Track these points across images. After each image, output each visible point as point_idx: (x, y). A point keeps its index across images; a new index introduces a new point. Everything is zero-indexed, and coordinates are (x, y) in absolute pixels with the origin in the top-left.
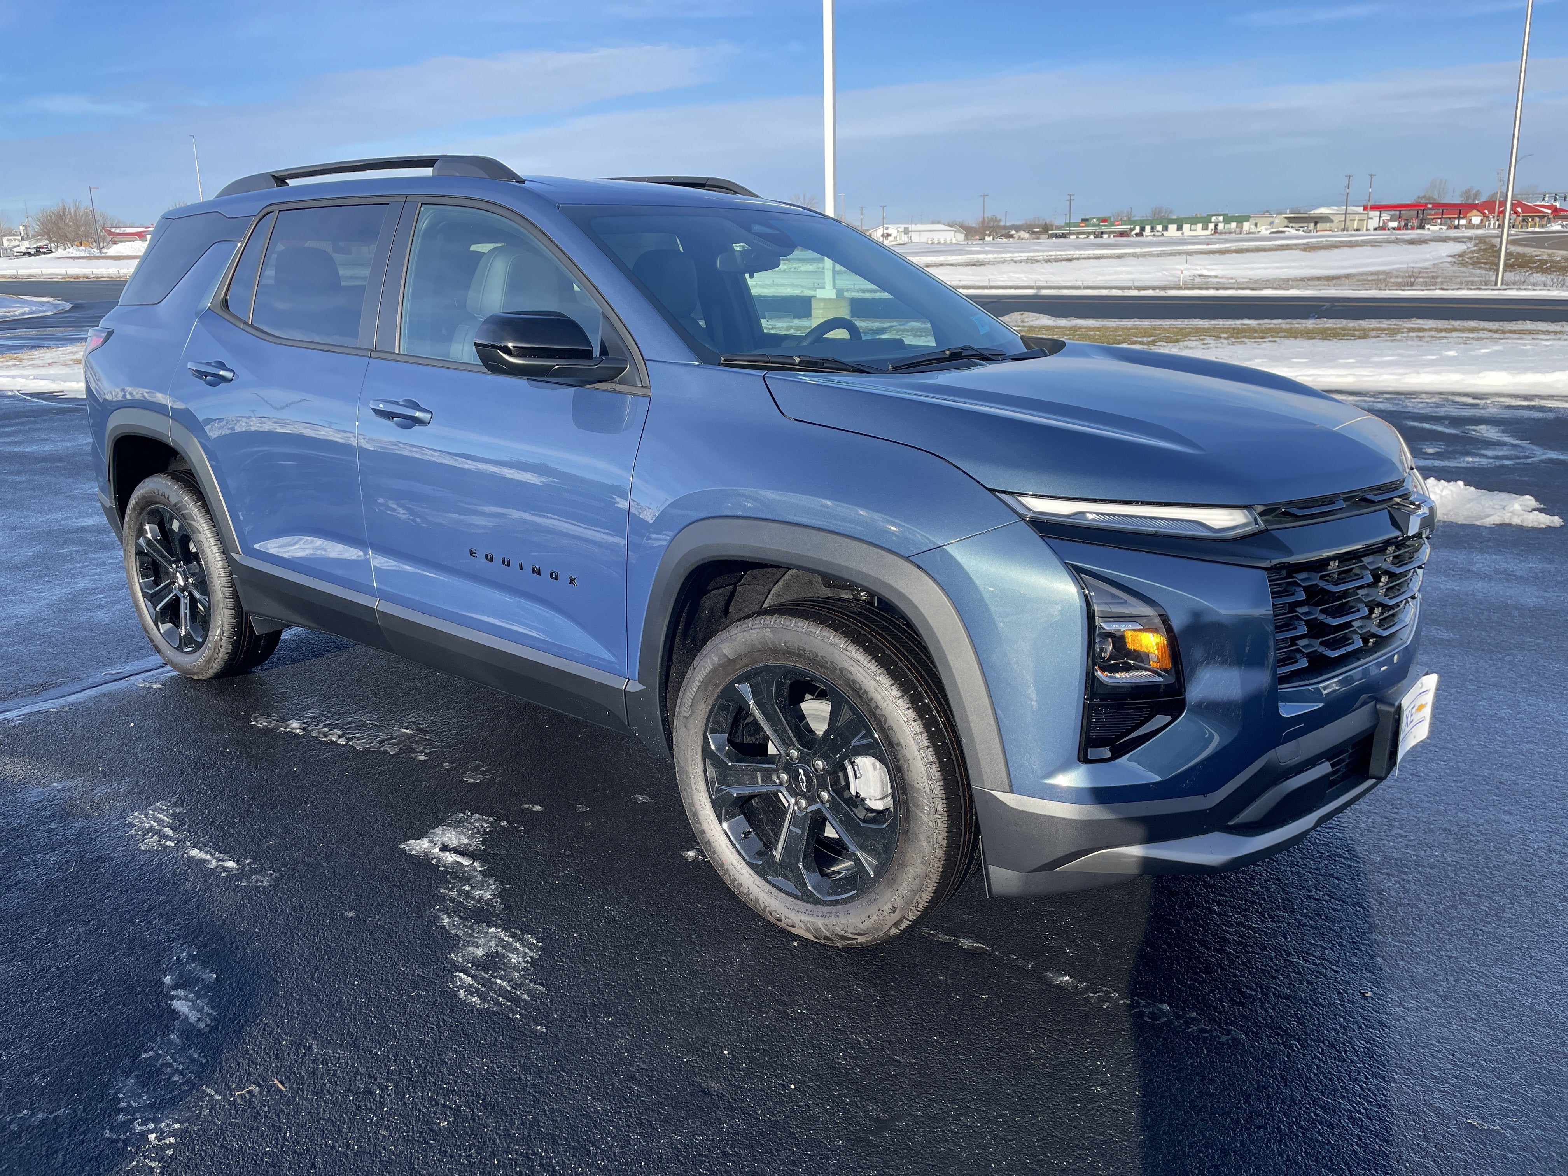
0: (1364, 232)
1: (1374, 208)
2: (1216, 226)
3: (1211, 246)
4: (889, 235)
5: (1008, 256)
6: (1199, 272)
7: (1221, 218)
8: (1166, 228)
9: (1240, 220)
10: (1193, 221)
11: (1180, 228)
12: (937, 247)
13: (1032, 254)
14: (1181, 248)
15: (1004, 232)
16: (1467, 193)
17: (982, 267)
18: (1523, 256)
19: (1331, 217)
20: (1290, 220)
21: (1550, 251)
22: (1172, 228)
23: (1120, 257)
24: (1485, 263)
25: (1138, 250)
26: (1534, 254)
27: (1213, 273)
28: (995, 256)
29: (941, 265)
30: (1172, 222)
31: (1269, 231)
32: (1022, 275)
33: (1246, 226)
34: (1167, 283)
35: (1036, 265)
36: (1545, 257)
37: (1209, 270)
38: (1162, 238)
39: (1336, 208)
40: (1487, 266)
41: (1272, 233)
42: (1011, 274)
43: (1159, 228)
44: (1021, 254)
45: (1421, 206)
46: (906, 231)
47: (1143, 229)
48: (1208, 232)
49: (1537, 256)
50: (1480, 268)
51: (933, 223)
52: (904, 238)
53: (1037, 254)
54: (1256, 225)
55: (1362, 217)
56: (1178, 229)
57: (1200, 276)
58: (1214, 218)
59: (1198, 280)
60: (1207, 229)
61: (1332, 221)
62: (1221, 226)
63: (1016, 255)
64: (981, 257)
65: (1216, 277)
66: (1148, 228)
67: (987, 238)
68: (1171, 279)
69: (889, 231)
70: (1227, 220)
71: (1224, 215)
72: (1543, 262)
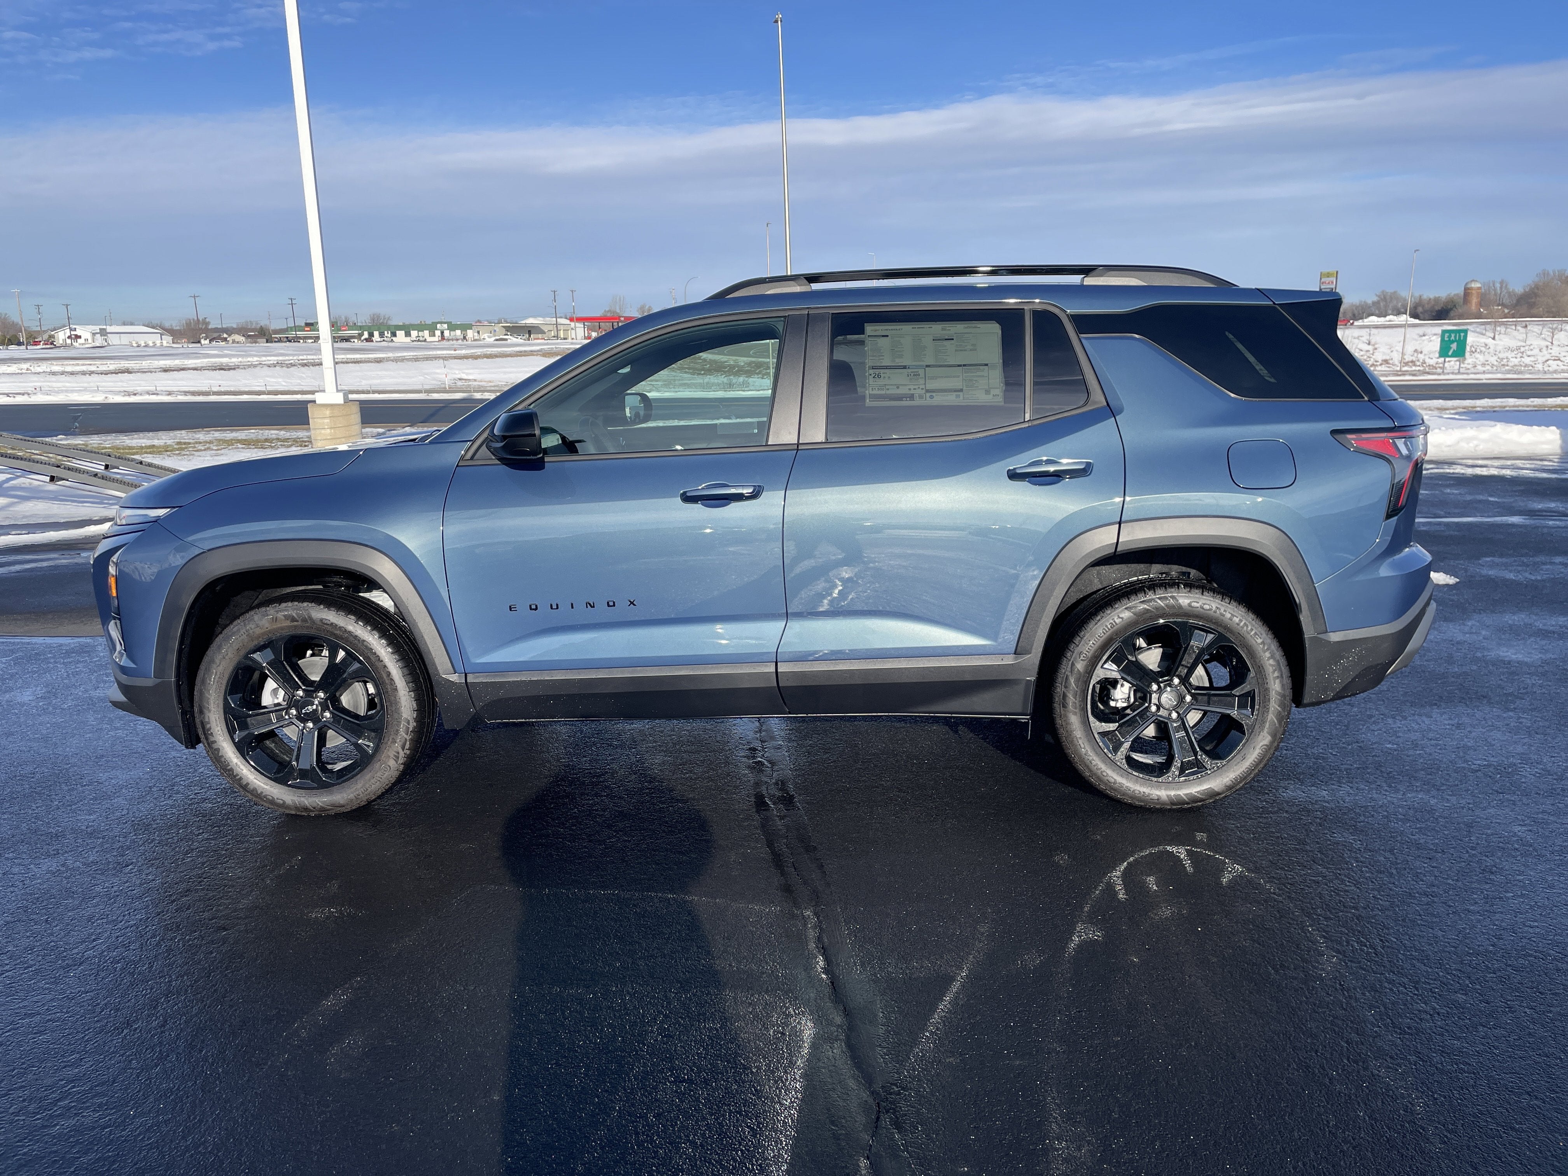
0: (570, 340)
1: (579, 320)
2: (442, 333)
3: (457, 352)
4: (78, 337)
5: (255, 360)
6: (459, 376)
7: (445, 326)
8: (394, 335)
9: (465, 327)
10: (420, 328)
11: (408, 334)
12: (151, 351)
13: (281, 358)
14: (431, 353)
15: (215, 335)
16: (642, 308)
17: (232, 371)
18: (715, 362)
19: (543, 328)
20: (507, 329)
21: (734, 358)
22: (401, 334)
23: (379, 361)
24: (689, 369)
25: (390, 355)
26: (723, 360)
27: (471, 377)
28: (240, 359)
29: (183, 369)
30: (400, 328)
31: (494, 338)
32: (280, 380)
33: (470, 333)
34: (431, 387)
35: (292, 369)
36: (732, 363)
37: (467, 374)
38: (391, 344)
39: (541, 319)
40: (691, 371)
41: (497, 340)
42: (268, 379)
43: (387, 334)
44: (269, 358)
45: (616, 319)
46: (103, 333)
47: (371, 335)
48: (436, 339)
49: (726, 362)
50: (686, 372)
51: (124, 324)
52: (99, 340)
53: (287, 358)
54: (478, 332)
55: (566, 327)
56: (406, 336)
57: (460, 379)
58: (439, 326)
59: (460, 383)
60: (434, 336)
61: (543, 332)
62: (447, 333)
63: (264, 359)
64: (225, 360)
65: (475, 380)
66: (376, 334)
67: (203, 341)
68: (434, 382)
69: (78, 333)
70: (452, 327)
71: (449, 323)
72: (731, 367)
